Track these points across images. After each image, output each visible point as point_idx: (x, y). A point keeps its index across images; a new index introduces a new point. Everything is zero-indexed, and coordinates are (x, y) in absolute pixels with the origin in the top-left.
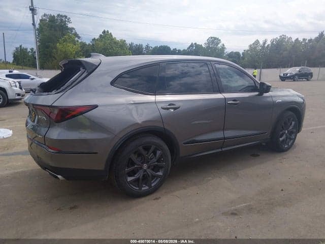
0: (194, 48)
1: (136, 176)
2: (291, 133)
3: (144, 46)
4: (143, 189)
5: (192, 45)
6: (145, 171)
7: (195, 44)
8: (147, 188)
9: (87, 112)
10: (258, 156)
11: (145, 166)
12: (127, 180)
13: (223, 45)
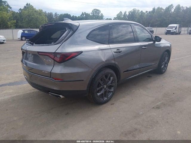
0: (85, 16)
1: (102, 92)
2: (166, 63)
3: (54, 14)
4: (105, 99)
5: (83, 14)
6: (105, 89)
7: (85, 13)
8: (106, 98)
9: (77, 56)
10: (151, 77)
11: (105, 86)
12: (97, 95)
13: (102, 14)
